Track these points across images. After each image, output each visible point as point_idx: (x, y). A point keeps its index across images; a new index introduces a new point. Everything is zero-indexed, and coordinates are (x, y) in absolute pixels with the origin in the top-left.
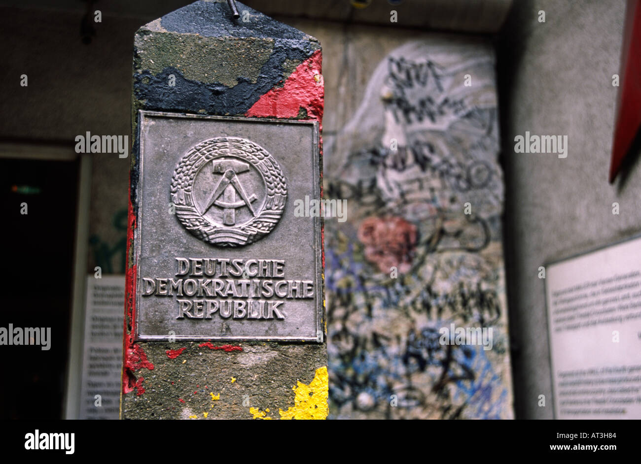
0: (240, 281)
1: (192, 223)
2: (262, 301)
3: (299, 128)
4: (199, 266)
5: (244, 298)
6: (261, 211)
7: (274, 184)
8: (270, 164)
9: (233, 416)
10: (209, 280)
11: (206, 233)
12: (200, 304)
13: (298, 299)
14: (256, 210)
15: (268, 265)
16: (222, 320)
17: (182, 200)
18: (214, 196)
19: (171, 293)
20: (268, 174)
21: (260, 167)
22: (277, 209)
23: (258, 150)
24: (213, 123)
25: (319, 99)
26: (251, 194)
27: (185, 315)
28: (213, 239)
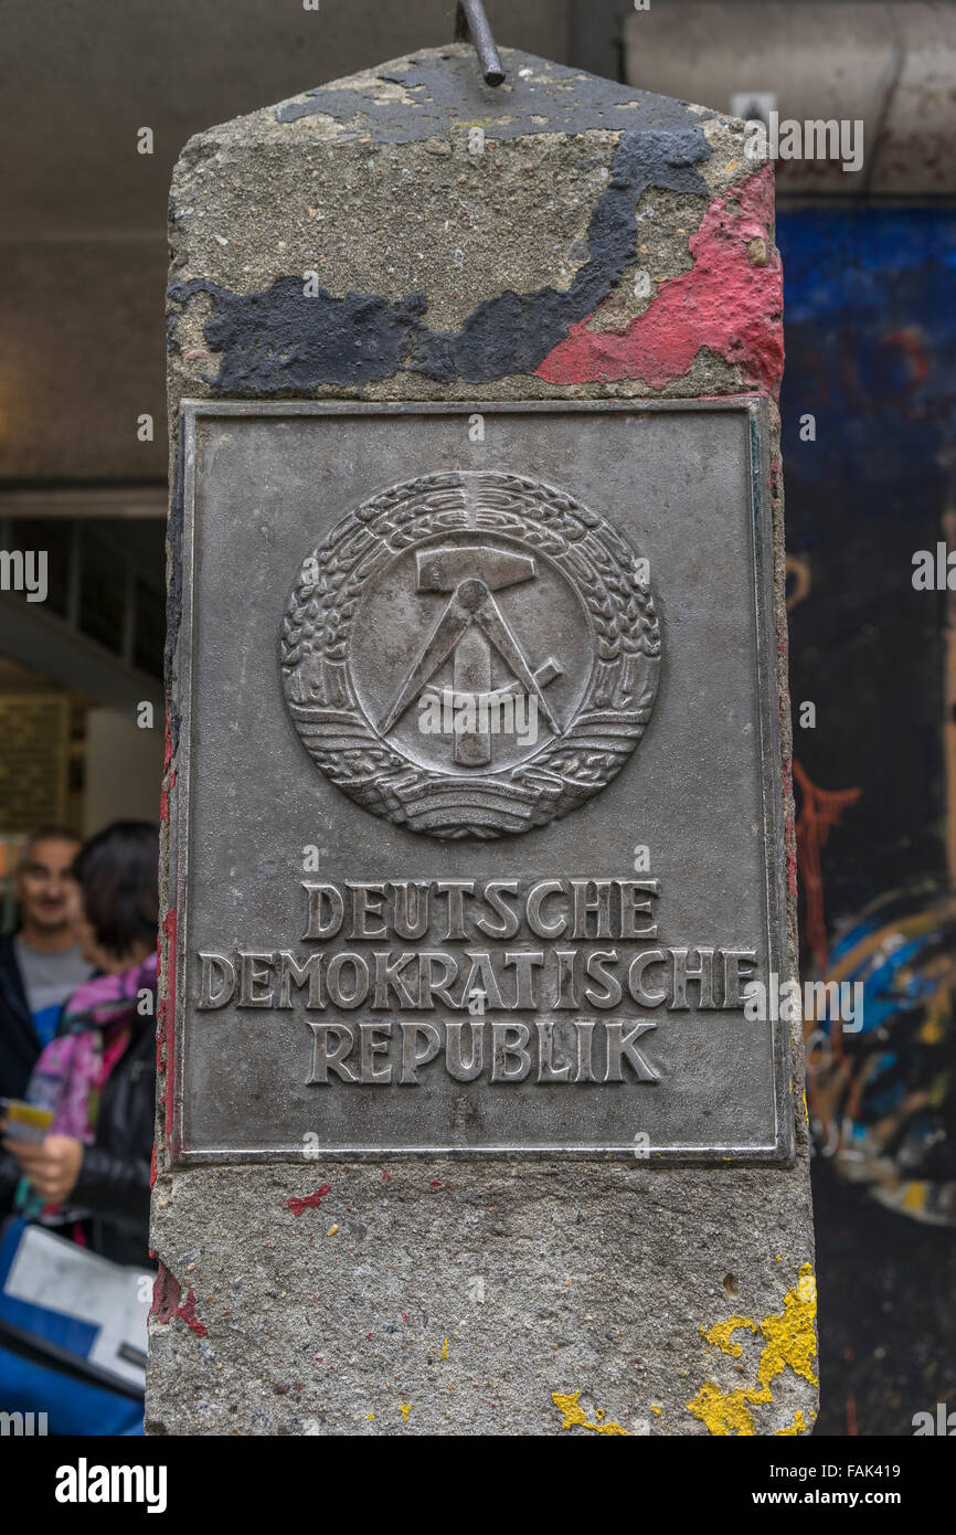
0: (511, 955)
1: (349, 765)
2: (586, 1023)
3: (700, 422)
4: (376, 907)
5: (526, 1013)
6: (577, 713)
7: (619, 620)
8: (604, 552)
10: (408, 955)
11: (395, 797)
12: (380, 1035)
13: (707, 1010)
14: (559, 710)
15: (604, 897)
16: (454, 1088)
17: (316, 688)
18: (419, 671)
19: (285, 999)
20: (600, 585)
21: (572, 567)
22: (629, 706)
23: (562, 509)
24: (418, 427)
25: (767, 320)
26: (544, 658)
27: (331, 1072)
28: (418, 815)
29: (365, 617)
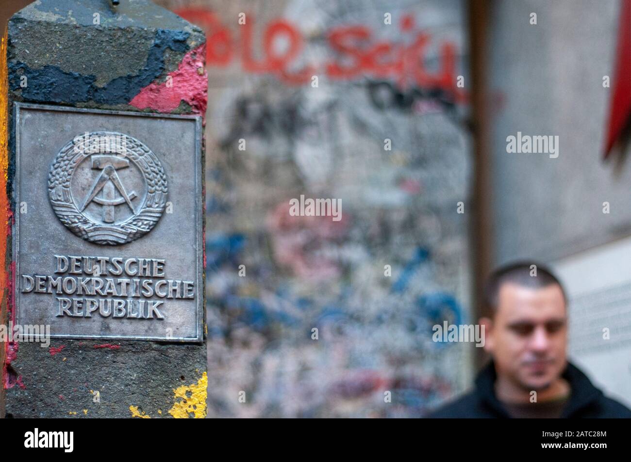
0: (119, 280)
1: (70, 220)
2: (142, 301)
3: (181, 122)
4: (78, 264)
5: (124, 297)
6: (142, 208)
7: (155, 181)
8: (151, 160)
9: (113, 413)
10: (88, 279)
11: (85, 231)
12: (79, 302)
13: (178, 299)
14: (135, 207)
15: (148, 264)
16: (102, 319)
17: (60, 196)
18: (92, 193)
19: (50, 290)
20: (149, 170)
21: (141, 164)
22: (157, 207)
23: (138, 146)
24: (92, 117)
25: (203, 93)
26: (131, 191)
27: (64, 313)
28: (91, 237)
29: (75, 175)
